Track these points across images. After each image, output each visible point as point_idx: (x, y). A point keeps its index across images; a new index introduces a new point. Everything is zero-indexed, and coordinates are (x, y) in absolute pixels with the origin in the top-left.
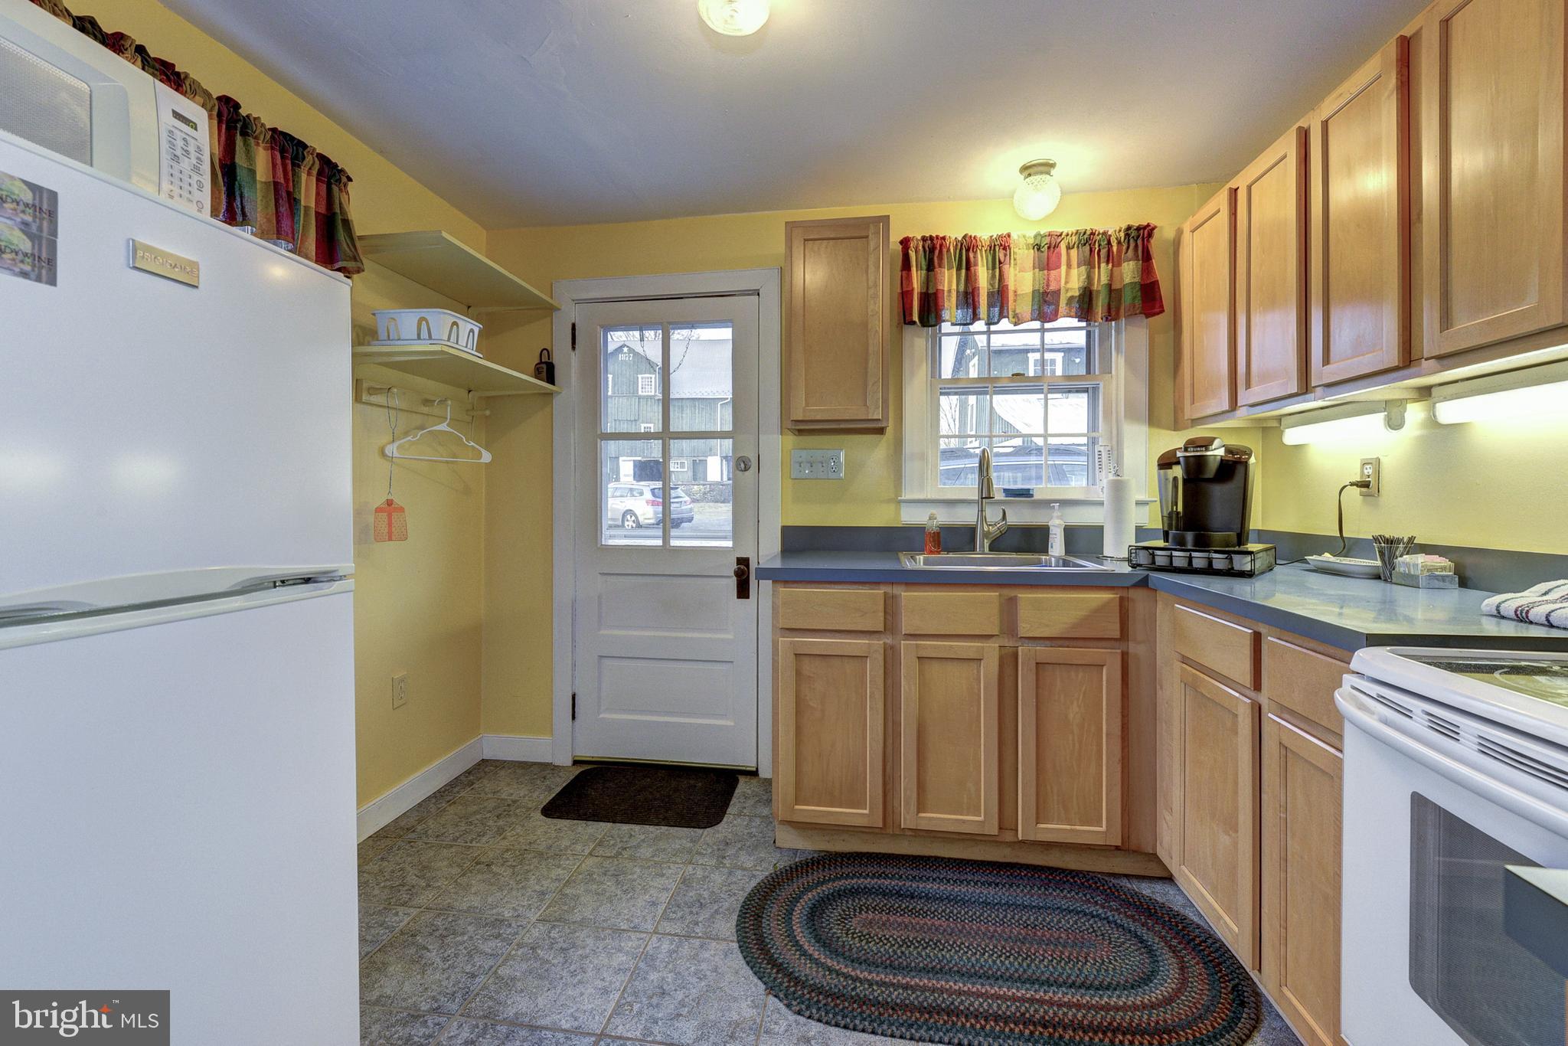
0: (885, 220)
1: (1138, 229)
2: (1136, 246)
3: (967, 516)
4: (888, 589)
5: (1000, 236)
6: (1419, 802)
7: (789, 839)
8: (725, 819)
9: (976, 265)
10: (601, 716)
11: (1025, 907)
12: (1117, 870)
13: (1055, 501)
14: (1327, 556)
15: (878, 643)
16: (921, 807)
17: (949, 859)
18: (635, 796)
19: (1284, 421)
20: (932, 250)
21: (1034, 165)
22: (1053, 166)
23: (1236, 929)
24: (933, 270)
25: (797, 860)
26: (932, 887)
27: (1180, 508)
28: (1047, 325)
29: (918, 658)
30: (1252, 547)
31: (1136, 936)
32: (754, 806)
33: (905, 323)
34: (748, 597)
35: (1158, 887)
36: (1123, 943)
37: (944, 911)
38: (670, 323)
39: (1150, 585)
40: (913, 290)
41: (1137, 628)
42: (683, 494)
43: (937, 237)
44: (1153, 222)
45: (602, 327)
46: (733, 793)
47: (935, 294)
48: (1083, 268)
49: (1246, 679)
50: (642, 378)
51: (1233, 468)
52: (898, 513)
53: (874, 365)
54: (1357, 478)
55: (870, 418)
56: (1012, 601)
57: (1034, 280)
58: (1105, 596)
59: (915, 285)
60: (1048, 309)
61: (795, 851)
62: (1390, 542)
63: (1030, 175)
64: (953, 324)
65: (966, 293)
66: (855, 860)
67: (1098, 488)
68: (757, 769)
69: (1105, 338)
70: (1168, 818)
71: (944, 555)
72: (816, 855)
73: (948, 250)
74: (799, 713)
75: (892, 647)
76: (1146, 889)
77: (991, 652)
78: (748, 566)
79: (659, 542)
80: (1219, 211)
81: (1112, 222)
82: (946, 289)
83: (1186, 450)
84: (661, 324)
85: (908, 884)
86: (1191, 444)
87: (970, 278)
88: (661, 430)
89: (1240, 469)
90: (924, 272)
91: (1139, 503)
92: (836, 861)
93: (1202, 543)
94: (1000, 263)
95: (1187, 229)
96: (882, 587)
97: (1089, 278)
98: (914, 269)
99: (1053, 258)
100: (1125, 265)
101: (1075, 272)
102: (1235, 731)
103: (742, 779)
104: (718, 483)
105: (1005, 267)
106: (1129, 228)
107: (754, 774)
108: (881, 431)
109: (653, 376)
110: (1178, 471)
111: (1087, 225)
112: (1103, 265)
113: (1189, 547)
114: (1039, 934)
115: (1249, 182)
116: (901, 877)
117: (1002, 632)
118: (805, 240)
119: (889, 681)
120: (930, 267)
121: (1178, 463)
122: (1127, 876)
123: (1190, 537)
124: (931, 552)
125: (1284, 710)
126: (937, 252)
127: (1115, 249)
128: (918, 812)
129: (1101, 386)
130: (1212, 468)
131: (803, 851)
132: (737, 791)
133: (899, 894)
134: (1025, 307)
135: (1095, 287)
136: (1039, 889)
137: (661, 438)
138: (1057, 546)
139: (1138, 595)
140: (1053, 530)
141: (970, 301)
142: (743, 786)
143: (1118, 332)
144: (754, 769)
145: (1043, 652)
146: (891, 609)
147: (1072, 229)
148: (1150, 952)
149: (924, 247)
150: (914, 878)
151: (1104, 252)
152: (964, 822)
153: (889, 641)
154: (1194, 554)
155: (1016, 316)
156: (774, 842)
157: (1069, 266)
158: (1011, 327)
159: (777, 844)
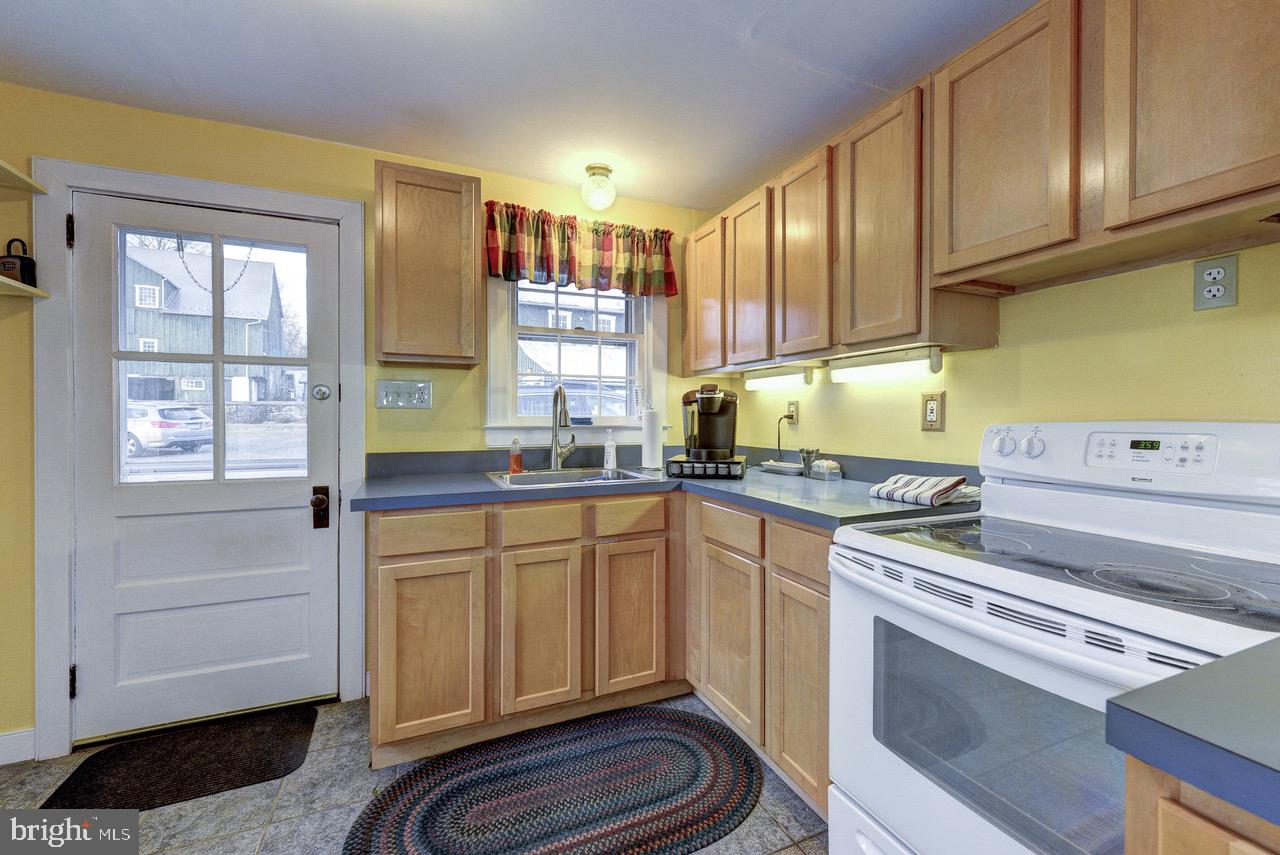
0: (477, 181)
1: (663, 232)
2: (661, 244)
3: (543, 440)
4: (489, 509)
5: (569, 217)
6: (878, 620)
7: (385, 759)
8: (307, 759)
9: (550, 236)
10: (120, 684)
11: (605, 750)
12: (661, 697)
13: (609, 427)
14: (771, 462)
15: (479, 559)
16: (519, 692)
17: (540, 728)
18: (179, 767)
19: (746, 375)
20: (514, 217)
21: (598, 168)
22: (610, 171)
23: (749, 721)
24: (515, 234)
25: (398, 776)
26: (531, 759)
27: (696, 432)
28: (600, 293)
29: (517, 565)
30: (737, 458)
31: (683, 745)
32: (340, 735)
33: (490, 275)
34: (327, 526)
35: (687, 701)
36: (675, 753)
37: (544, 777)
38: (223, 237)
39: (684, 488)
40: (498, 247)
41: (675, 521)
42: (203, 415)
43: (518, 206)
44: (672, 230)
45: (118, 225)
46: (313, 727)
47: (517, 254)
48: (627, 254)
49: (757, 552)
50: (141, 289)
51: (728, 407)
52: (483, 438)
53: (467, 308)
54: (786, 413)
55: (464, 355)
56: (591, 510)
57: (594, 256)
58: (655, 499)
59: (500, 244)
60: (603, 281)
61: (394, 768)
62: (809, 453)
63: (594, 174)
64: (531, 282)
65: (542, 258)
66: (457, 757)
67: (636, 417)
68: (338, 695)
69: (639, 307)
70: (695, 651)
71: (525, 473)
72: (417, 765)
73: (528, 219)
74: (400, 634)
75: (492, 560)
76: (679, 706)
77: (575, 551)
78: (327, 494)
79: (209, 476)
80: (714, 231)
81: (646, 224)
82: (526, 251)
83: (702, 393)
84: (212, 236)
85: (509, 763)
86: (704, 389)
87: (545, 246)
88: (211, 353)
89: (732, 406)
90: (507, 234)
91: (665, 428)
92: (439, 764)
93: (711, 458)
94: (568, 238)
95: (692, 238)
96: (483, 507)
97: (631, 261)
98: (499, 229)
99: (607, 242)
100: (654, 257)
101: (621, 255)
102: (748, 587)
103: (321, 710)
104: (246, 404)
105: (573, 243)
106: (657, 231)
107: (335, 700)
108: (468, 367)
109: (157, 288)
110: (695, 407)
111: (631, 222)
112: (641, 254)
113: (704, 460)
114: (619, 768)
115: (735, 215)
116: (502, 759)
117: (583, 534)
118: (397, 182)
119: (490, 591)
120: (512, 231)
121: (696, 401)
122: (666, 700)
123: (704, 452)
124: (514, 471)
125: (783, 570)
126: (518, 219)
127: (648, 244)
128: (516, 698)
129: (637, 343)
130: (717, 407)
131: (403, 766)
132: (317, 724)
133: (503, 776)
134: (586, 276)
135: (635, 269)
136: (612, 730)
137: (212, 362)
138: (611, 462)
139: (675, 496)
140: (607, 450)
141: (545, 265)
142: (323, 717)
143: (648, 304)
144: (335, 696)
145: (615, 547)
146: (491, 527)
147: (620, 223)
148: (693, 754)
149: (507, 213)
150: (514, 755)
151: (641, 245)
152: (554, 695)
153: (490, 553)
154: (708, 465)
155: (580, 282)
156: (370, 765)
157: (618, 250)
158: (576, 290)
159: (374, 767)
